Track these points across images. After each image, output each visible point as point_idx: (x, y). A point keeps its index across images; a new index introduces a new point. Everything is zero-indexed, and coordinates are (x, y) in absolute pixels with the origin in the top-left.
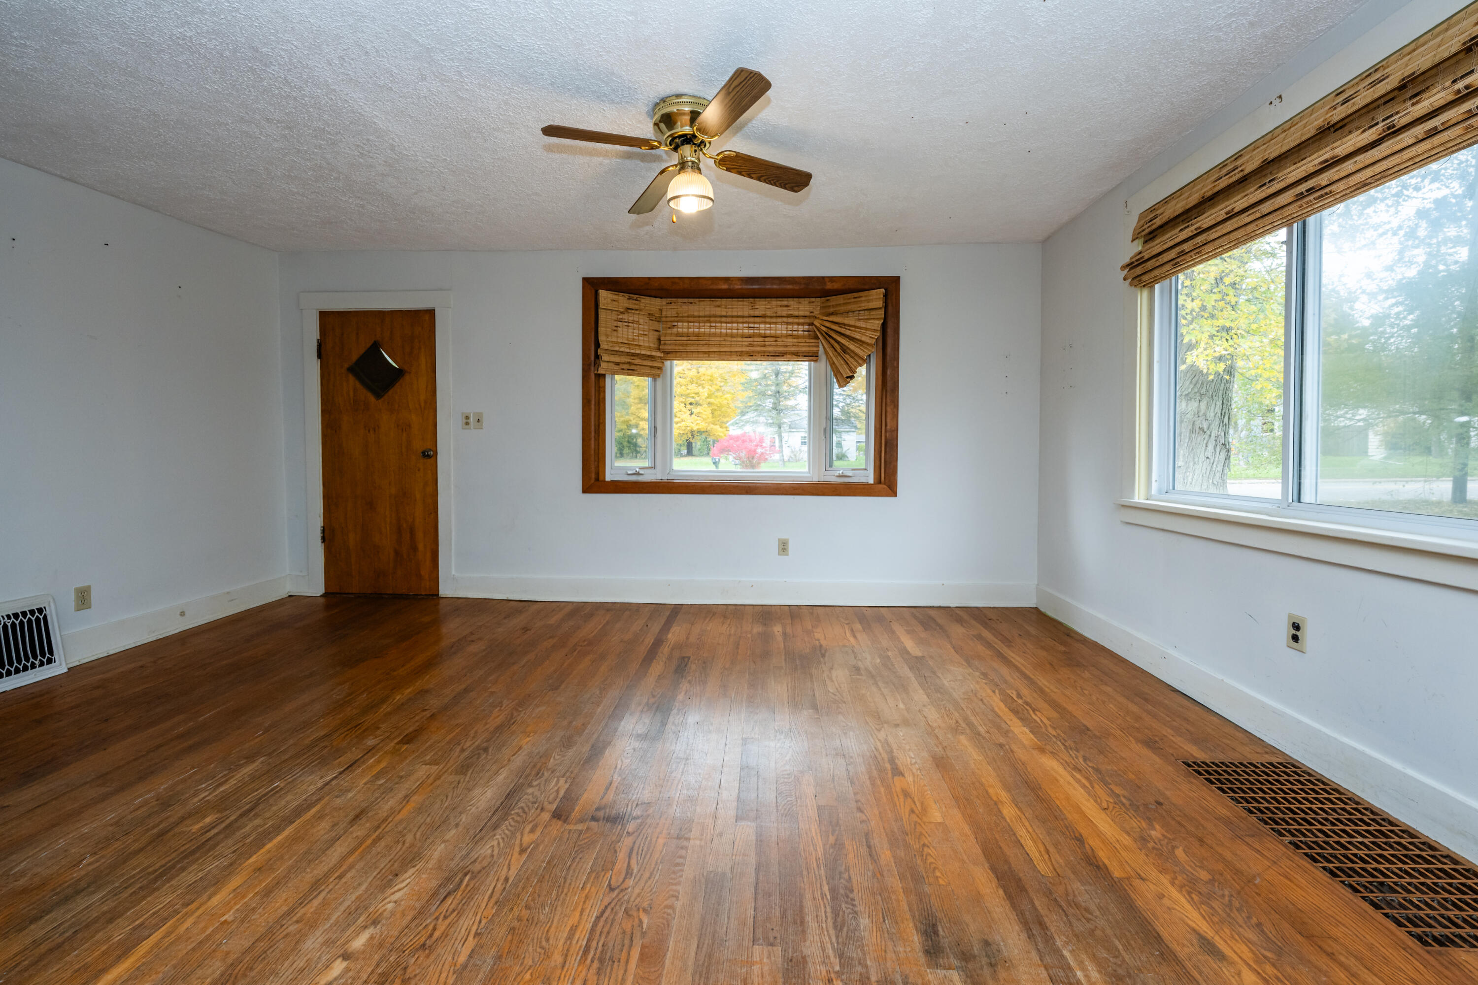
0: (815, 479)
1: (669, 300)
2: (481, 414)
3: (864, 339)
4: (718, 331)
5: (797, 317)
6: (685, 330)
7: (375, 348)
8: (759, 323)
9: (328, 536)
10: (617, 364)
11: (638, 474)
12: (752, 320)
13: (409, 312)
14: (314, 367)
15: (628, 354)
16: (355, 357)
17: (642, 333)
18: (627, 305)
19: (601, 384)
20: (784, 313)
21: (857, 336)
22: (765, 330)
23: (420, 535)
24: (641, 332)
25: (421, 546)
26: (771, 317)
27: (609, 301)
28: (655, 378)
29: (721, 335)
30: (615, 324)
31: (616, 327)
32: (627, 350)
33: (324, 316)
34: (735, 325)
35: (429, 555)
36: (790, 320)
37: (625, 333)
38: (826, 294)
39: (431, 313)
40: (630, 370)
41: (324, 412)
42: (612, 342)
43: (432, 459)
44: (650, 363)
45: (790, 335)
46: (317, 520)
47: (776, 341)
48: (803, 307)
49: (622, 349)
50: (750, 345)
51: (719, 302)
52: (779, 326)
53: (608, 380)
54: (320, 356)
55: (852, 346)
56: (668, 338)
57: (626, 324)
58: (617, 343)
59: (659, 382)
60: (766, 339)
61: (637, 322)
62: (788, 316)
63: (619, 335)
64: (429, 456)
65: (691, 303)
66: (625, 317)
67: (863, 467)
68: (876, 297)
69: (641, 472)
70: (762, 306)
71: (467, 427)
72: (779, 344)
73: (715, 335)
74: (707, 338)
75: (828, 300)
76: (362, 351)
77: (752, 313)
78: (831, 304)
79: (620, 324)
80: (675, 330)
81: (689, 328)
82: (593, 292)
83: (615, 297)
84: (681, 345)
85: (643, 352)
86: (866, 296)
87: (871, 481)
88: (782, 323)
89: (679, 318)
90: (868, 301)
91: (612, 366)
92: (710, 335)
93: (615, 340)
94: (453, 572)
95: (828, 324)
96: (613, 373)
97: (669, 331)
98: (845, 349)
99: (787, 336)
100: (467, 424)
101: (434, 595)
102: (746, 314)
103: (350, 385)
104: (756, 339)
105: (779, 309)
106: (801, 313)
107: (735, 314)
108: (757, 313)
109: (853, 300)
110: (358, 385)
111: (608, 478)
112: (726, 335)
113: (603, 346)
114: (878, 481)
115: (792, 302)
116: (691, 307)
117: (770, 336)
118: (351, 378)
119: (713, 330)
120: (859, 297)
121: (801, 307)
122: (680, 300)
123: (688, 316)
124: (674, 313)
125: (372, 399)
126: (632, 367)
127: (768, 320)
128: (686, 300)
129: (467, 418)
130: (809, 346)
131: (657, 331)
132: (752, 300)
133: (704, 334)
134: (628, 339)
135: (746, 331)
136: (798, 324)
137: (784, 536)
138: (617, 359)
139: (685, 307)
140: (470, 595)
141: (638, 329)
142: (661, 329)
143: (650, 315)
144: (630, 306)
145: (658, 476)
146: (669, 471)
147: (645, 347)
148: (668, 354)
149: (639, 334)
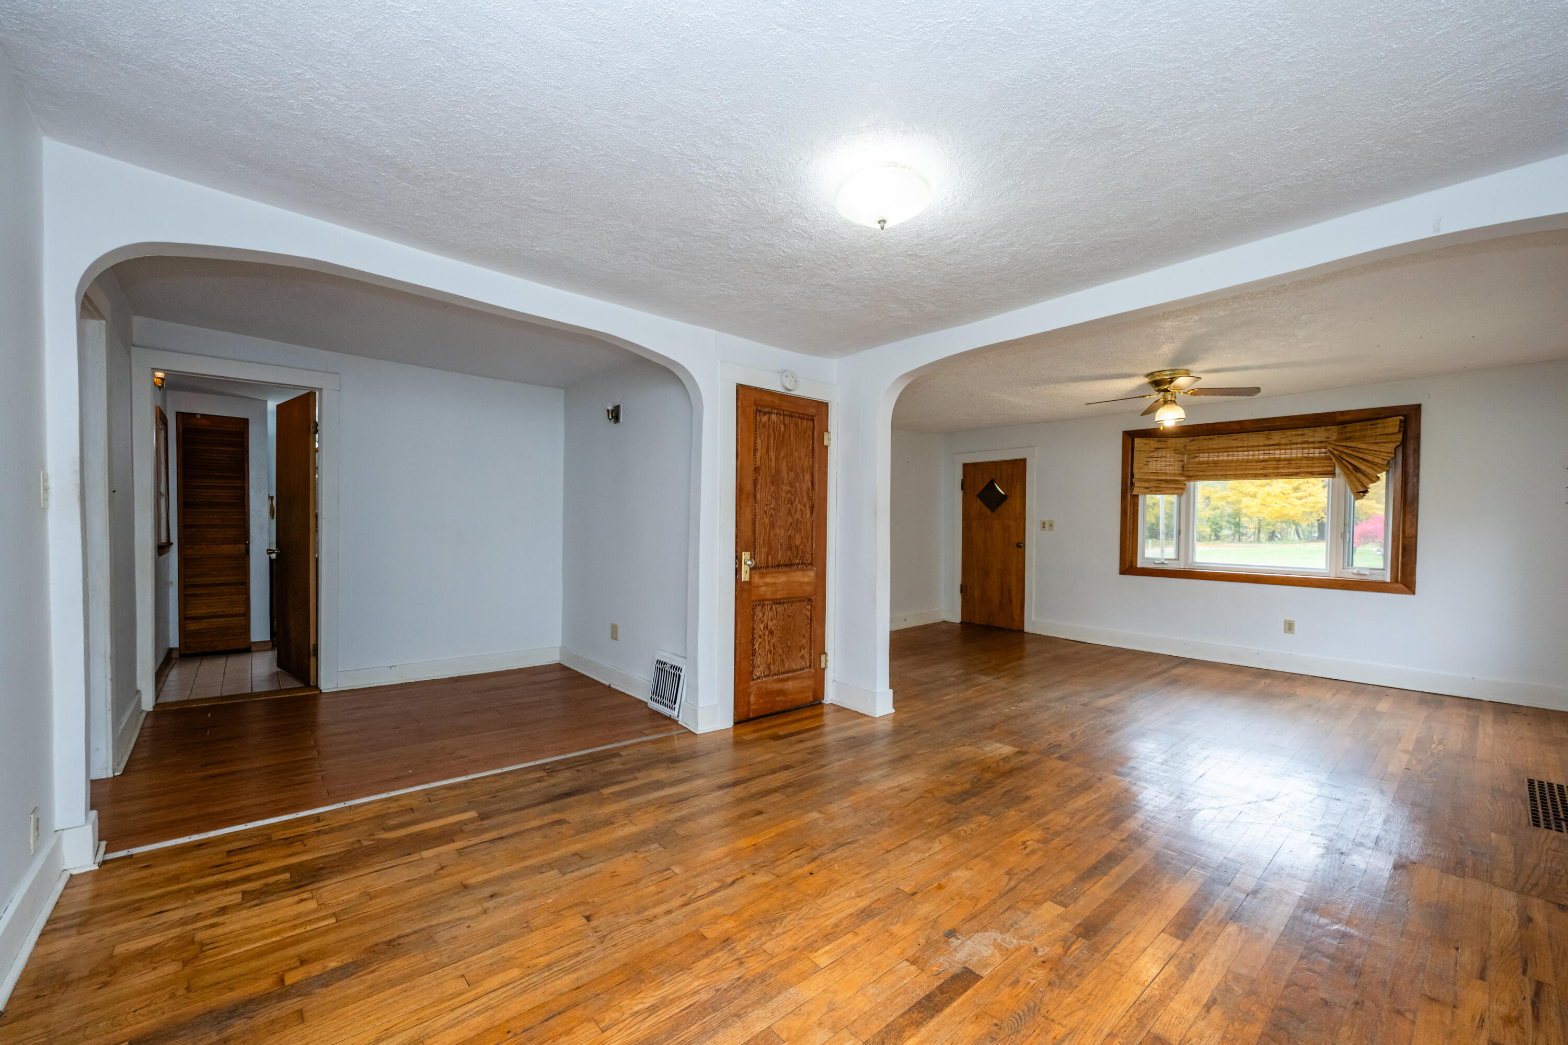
0: (1332, 576)
1: (1192, 438)
2: (1053, 521)
3: (1376, 460)
4: (1235, 458)
5: (1313, 442)
6: (1206, 459)
7: (991, 483)
8: (1275, 450)
9: (964, 589)
10: (1147, 488)
11: (1163, 563)
12: (1266, 448)
13: (1012, 461)
14: (959, 494)
15: (1156, 480)
16: (981, 488)
17: (1169, 464)
18: (1156, 446)
19: (1136, 501)
20: (1300, 441)
21: (1369, 458)
22: (1280, 454)
23: (1014, 593)
24: (1167, 464)
25: (1014, 600)
26: (1286, 445)
27: (1143, 445)
28: (1180, 495)
29: (1237, 461)
30: (1147, 460)
31: (1147, 462)
32: (1156, 478)
33: (965, 465)
34: (1251, 453)
35: (1019, 606)
36: (1305, 446)
37: (1154, 466)
38: (1343, 423)
39: (1024, 461)
40: (1157, 490)
41: (964, 520)
42: (1144, 473)
43: (1022, 549)
44: (1174, 486)
45: (1306, 458)
46: (958, 581)
47: (1291, 463)
48: (1320, 434)
49: (1152, 477)
50: (1264, 468)
51: (1235, 436)
52: (1294, 451)
53: (1141, 498)
54: (962, 488)
55: (1362, 467)
56: (1190, 466)
57: (1156, 459)
58: (1148, 473)
59: (1184, 498)
60: (1280, 463)
61: (1165, 457)
62: (1303, 443)
63: (1150, 468)
64: (1020, 547)
65: (1211, 439)
66: (1155, 454)
67: (1382, 567)
68: (1393, 424)
69: (1165, 562)
70: (1276, 437)
71: (1043, 529)
72: (1293, 466)
73: (1232, 461)
74: (1224, 465)
75: (1343, 429)
76: (985, 484)
77: (1267, 442)
78: (1348, 430)
79: (1150, 459)
80: (1197, 460)
81: (1209, 457)
82: (1130, 439)
83: (1147, 442)
84: (1202, 471)
85: (1168, 478)
86: (1380, 424)
87: (1388, 580)
88: (1297, 448)
89: (1200, 451)
90: (1384, 427)
91: (1142, 490)
92: (1227, 462)
93: (1146, 471)
94: (1033, 618)
95: (1340, 449)
96: (1145, 494)
97: (1192, 460)
98: (1357, 469)
99: (1302, 459)
100: (1044, 527)
101: (1021, 631)
102: (1261, 443)
103: (978, 504)
104: (1270, 463)
105: (1294, 437)
106: (1317, 439)
108: (1272, 442)
109: (1370, 427)
110: (982, 504)
111: (1139, 565)
112: (1242, 461)
113: (1136, 476)
114: (1395, 579)
115: (1307, 432)
116: (1211, 442)
117: (1285, 460)
118: (979, 500)
119: (1230, 458)
120: (1376, 425)
121: (1317, 435)
122: (1201, 437)
123: (1208, 449)
124: (1196, 447)
125: (989, 512)
126: (1159, 489)
127: (1282, 447)
128: (1207, 437)
129: (1044, 523)
130: (1323, 466)
131: (1182, 461)
133: (1222, 461)
134: (1157, 469)
135: (1261, 457)
136: (1314, 448)
137: (1291, 619)
138: (1147, 485)
139: (1205, 443)
140: (1043, 633)
141: (1166, 461)
142: (1185, 460)
143: (1176, 451)
144: (1159, 446)
145: (1180, 566)
146: (1190, 562)
147: (1171, 475)
148: (1191, 478)
149: (1166, 466)
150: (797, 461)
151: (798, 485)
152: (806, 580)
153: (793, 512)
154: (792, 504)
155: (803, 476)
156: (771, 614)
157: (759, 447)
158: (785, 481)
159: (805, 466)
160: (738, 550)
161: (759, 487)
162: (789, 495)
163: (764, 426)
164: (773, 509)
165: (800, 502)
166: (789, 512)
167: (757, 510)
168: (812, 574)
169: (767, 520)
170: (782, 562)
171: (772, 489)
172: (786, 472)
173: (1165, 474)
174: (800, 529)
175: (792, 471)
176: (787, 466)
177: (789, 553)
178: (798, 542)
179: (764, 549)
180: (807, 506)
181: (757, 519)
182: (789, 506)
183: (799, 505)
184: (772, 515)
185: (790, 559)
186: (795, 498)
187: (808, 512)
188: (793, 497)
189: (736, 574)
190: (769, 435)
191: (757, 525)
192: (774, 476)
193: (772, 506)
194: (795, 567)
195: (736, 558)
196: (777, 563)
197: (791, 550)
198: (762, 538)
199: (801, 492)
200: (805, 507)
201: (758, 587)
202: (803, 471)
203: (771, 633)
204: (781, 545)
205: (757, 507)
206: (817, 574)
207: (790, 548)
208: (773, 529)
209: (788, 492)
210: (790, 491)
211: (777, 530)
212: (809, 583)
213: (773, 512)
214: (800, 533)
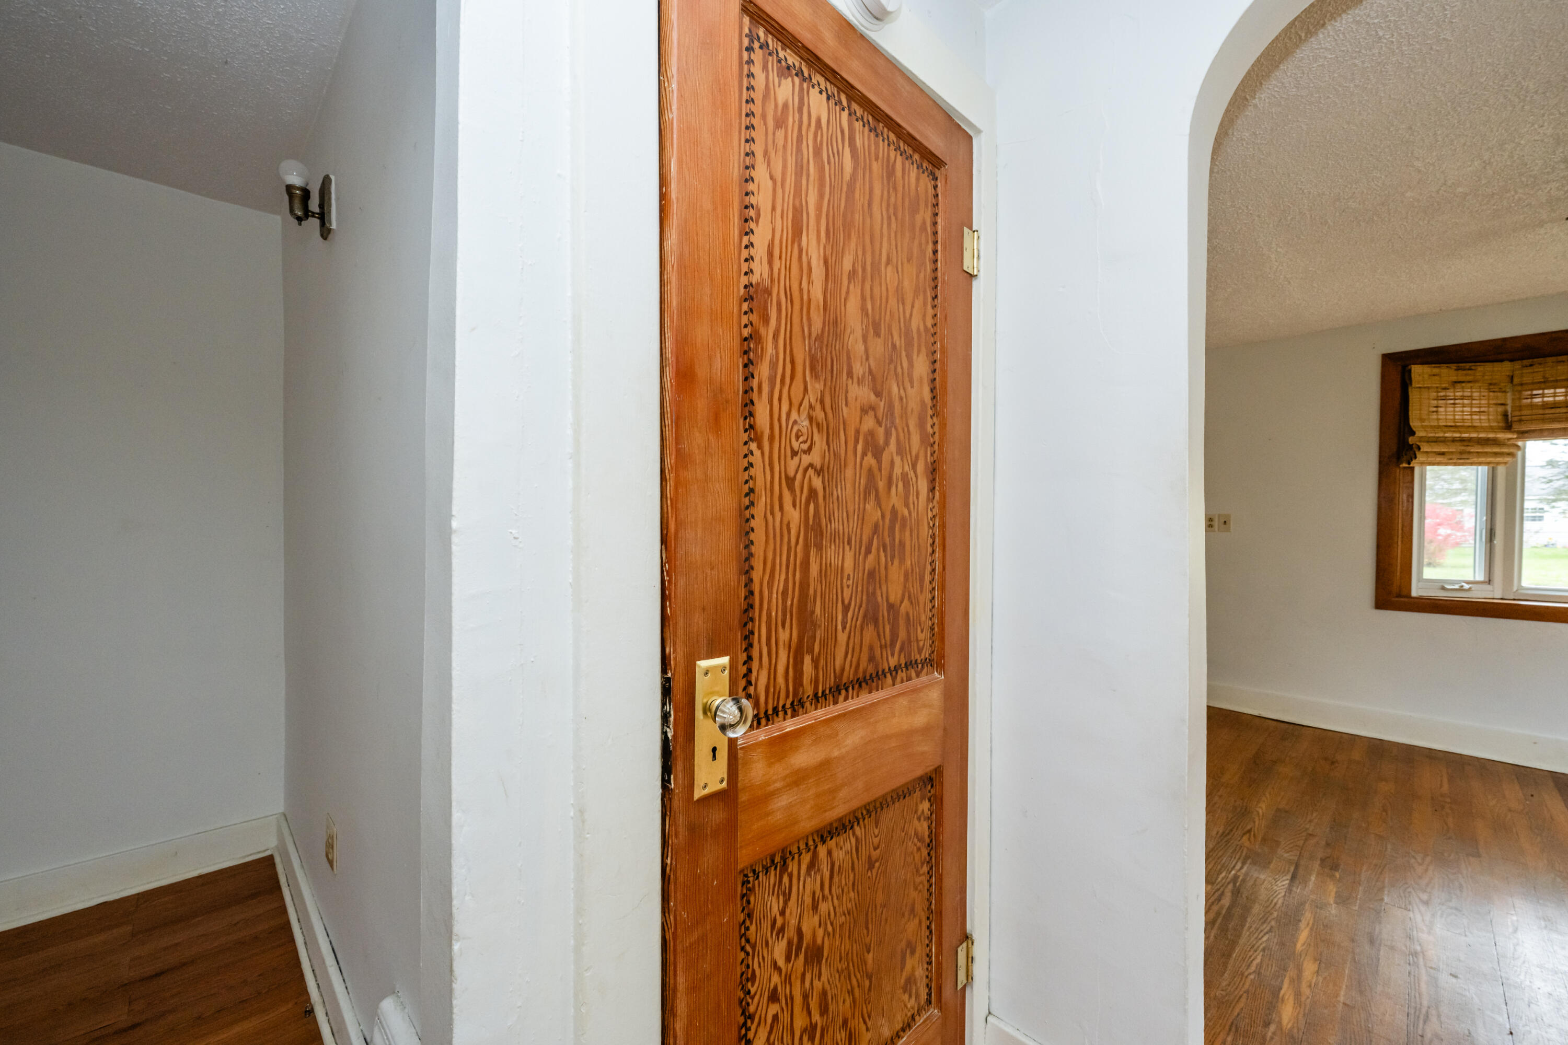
1: (1526, 362)
2: (1229, 516)
11: (1460, 590)
17: (1477, 410)
18: (1454, 379)
24: (1474, 409)
27: (1426, 376)
28: (1496, 466)
30: (1435, 403)
31: (1437, 407)
32: (1455, 435)
37: (1451, 414)
40: (1463, 457)
42: (1432, 427)
49: (1447, 435)
53: (1417, 474)
56: (1520, 413)
57: (1452, 402)
58: (1439, 427)
59: (1500, 470)
61: (1471, 398)
63: (1440, 417)
66: (1450, 393)
69: (1465, 588)
79: (1442, 403)
80: (1532, 400)
82: (1399, 369)
83: (1436, 371)
84: (1542, 421)
85: (1482, 435)
89: (1545, 383)
93: (1435, 423)
96: (1426, 465)
97: (1523, 402)
111: (1415, 593)
123: (1558, 381)
126: (1465, 455)
128: (1555, 358)
129: (1210, 520)
131: (1502, 404)
134: (1455, 421)
141: (1471, 406)
142: (1509, 402)
143: (1492, 386)
144: (1461, 379)
145: (1494, 594)
146: (1515, 589)
147: (1484, 429)
148: (1525, 434)
149: (1472, 414)
150: (893, 302)
151: (895, 389)
152: (920, 719)
153: (881, 485)
154: (878, 455)
155: (909, 357)
156: (811, 884)
157: (762, 199)
158: (859, 369)
159: (914, 326)
160: (677, 657)
161: (763, 370)
162: (869, 423)
163: (780, 123)
164: (819, 472)
165: (900, 451)
166: (870, 488)
167: (757, 471)
168: (934, 695)
169: (794, 516)
170: (848, 675)
171: (815, 388)
172: (859, 334)
173: (1474, 428)
174: (902, 544)
175: (877, 334)
176: (863, 309)
177: (869, 634)
178: (895, 590)
179: (784, 636)
180: (920, 467)
181: (759, 510)
182: (870, 460)
183: (897, 460)
184: (813, 493)
185: (872, 659)
186: (888, 434)
187: (923, 485)
188: (881, 431)
189: (667, 769)
190: (800, 169)
191: (758, 537)
192: (819, 338)
193: (815, 457)
194: (889, 679)
195: (666, 691)
196: (831, 681)
197: (876, 621)
198: (779, 584)
199: (904, 415)
200: (914, 466)
201: (765, 797)
202: (909, 344)
203: (815, 956)
204: (846, 609)
205: (757, 458)
206: (948, 695)
207: (872, 617)
208: (819, 547)
209: (865, 410)
210: (873, 408)
211: (831, 554)
212: (926, 730)
213: (817, 483)
214: (902, 560)
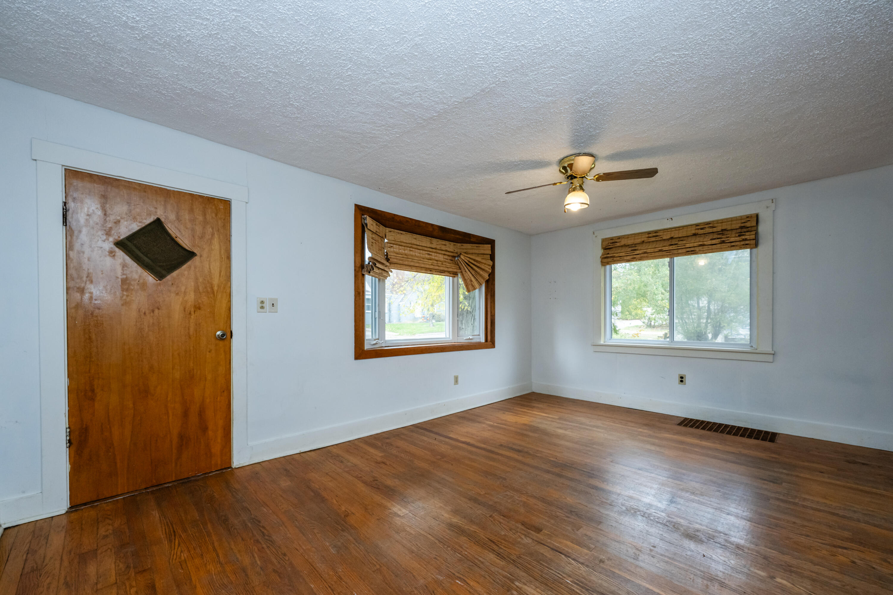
2: (274, 299)
5: (448, 251)
6: (398, 250)
8: (434, 252)
12: (431, 250)
18: (376, 229)
19: (363, 282)
20: (444, 249)
23: (210, 415)
25: (210, 425)
34: (422, 251)
35: (220, 432)
36: (444, 253)
39: (228, 203)
45: (445, 261)
46: (60, 422)
47: (442, 264)
51: (415, 236)
64: (222, 340)
65: (402, 234)
67: (480, 334)
68: (488, 249)
71: (262, 310)
74: (408, 257)
75: (462, 245)
77: (430, 246)
78: (467, 248)
83: (372, 222)
86: (483, 247)
87: (484, 341)
88: (442, 254)
100: (263, 307)
101: (225, 469)
102: (428, 246)
104: (433, 262)
105: (442, 246)
106: (450, 250)
107: (423, 245)
108: (433, 246)
109: (475, 248)
110: (128, 260)
111: (366, 347)
114: (487, 341)
115: (447, 243)
117: (438, 261)
120: (479, 247)
121: (450, 246)
127: (438, 251)
128: (399, 231)
129: (262, 302)
130: (455, 269)
132: (430, 238)
137: (456, 375)
139: (398, 236)
